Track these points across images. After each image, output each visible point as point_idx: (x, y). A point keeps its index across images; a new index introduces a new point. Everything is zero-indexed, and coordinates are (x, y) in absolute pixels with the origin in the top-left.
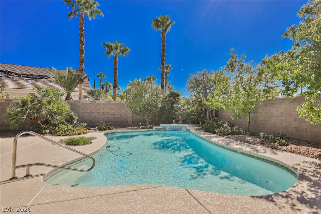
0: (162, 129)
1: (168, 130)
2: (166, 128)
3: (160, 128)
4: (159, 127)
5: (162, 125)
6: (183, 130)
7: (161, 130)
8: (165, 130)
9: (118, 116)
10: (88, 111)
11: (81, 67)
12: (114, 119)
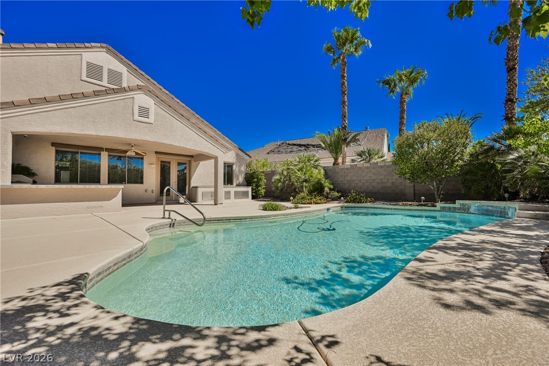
0: (458, 209)
1: (473, 214)
2: (469, 209)
3: (455, 208)
4: (452, 205)
5: (459, 203)
6: (510, 215)
7: (457, 211)
8: (467, 213)
9: (389, 184)
10: (348, 178)
11: (344, 124)
12: (382, 188)
